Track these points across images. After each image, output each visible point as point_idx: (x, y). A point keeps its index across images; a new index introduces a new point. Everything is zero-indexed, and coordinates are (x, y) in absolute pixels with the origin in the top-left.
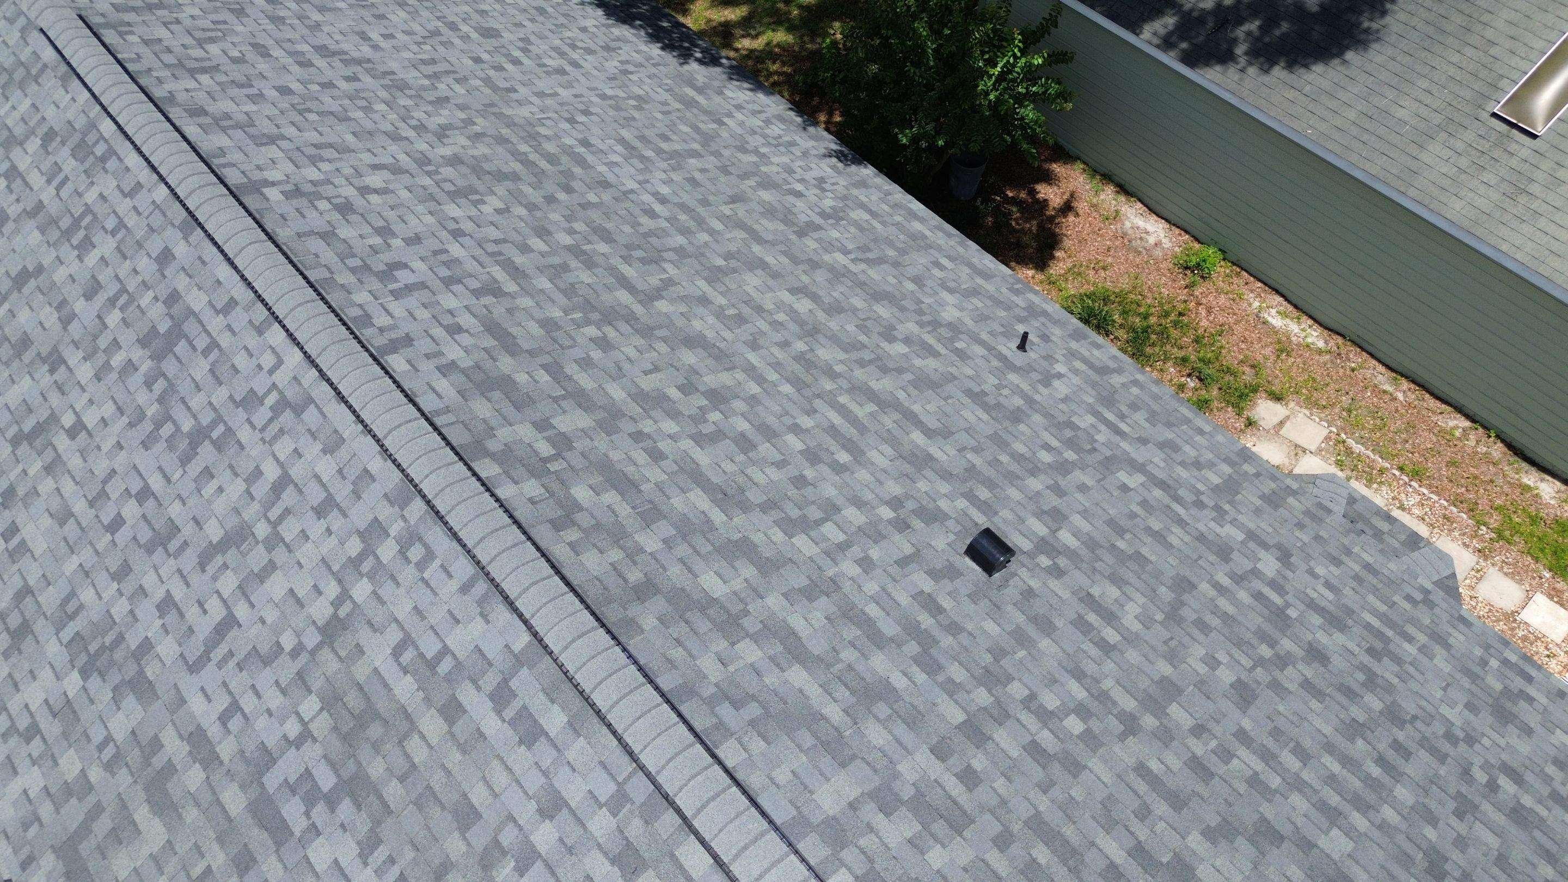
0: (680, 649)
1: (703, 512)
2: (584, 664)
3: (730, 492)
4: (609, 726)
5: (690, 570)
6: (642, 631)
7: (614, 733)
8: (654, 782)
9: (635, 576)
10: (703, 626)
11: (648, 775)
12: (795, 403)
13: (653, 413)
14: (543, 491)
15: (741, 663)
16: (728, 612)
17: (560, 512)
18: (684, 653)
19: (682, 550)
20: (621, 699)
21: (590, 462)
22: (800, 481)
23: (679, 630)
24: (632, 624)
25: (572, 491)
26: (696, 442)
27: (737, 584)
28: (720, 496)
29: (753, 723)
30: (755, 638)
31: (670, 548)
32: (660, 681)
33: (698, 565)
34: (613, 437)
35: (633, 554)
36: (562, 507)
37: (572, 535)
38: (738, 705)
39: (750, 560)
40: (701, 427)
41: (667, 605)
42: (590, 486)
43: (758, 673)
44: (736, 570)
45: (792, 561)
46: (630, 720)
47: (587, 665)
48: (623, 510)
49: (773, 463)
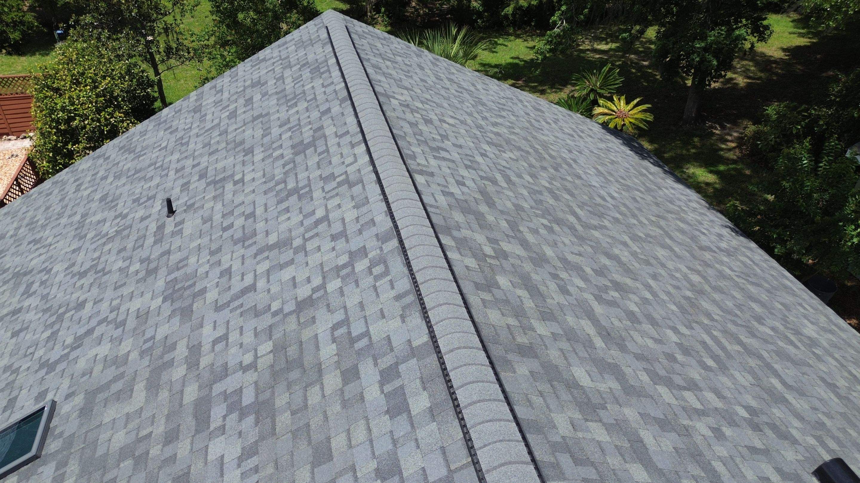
0: (541, 399)
2: (461, 366)
3: (613, 334)
4: (461, 419)
5: (566, 359)
6: (515, 372)
7: (463, 426)
8: (482, 479)
9: (522, 339)
10: (565, 396)
11: (479, 471)
12: (678, 317)
13: (570, 272)
14: (477, 267)
15: (589, 436)
16: (589, 399)
17: (483, 282)
18: (543, 403)
19: (565, 345)
20: (479, 401)
21: (516, 271)
22: (671, 358)
23: (545, 387)
24: (510, 366)
25: (497, 277)
26: (596, 298)
27: (603, 387)
28: (604, 333)
30: (608, 428)
31: (556, 340)
32: (516, 408)
33: (573, 359)
34: (537, 268)
35: (527, 329)
36: (486, 281)
37: (487, 297)
38: (577, 462)
39: (617, 379)
40: (602, 294)
41: (540, 368)
42: (511, 281)
43: (603, 451)
44: (603, 378)
45: (652, 398)
46: (481, 420)
47: (463, 369)
48: (529, 304)
49: (652, 338)
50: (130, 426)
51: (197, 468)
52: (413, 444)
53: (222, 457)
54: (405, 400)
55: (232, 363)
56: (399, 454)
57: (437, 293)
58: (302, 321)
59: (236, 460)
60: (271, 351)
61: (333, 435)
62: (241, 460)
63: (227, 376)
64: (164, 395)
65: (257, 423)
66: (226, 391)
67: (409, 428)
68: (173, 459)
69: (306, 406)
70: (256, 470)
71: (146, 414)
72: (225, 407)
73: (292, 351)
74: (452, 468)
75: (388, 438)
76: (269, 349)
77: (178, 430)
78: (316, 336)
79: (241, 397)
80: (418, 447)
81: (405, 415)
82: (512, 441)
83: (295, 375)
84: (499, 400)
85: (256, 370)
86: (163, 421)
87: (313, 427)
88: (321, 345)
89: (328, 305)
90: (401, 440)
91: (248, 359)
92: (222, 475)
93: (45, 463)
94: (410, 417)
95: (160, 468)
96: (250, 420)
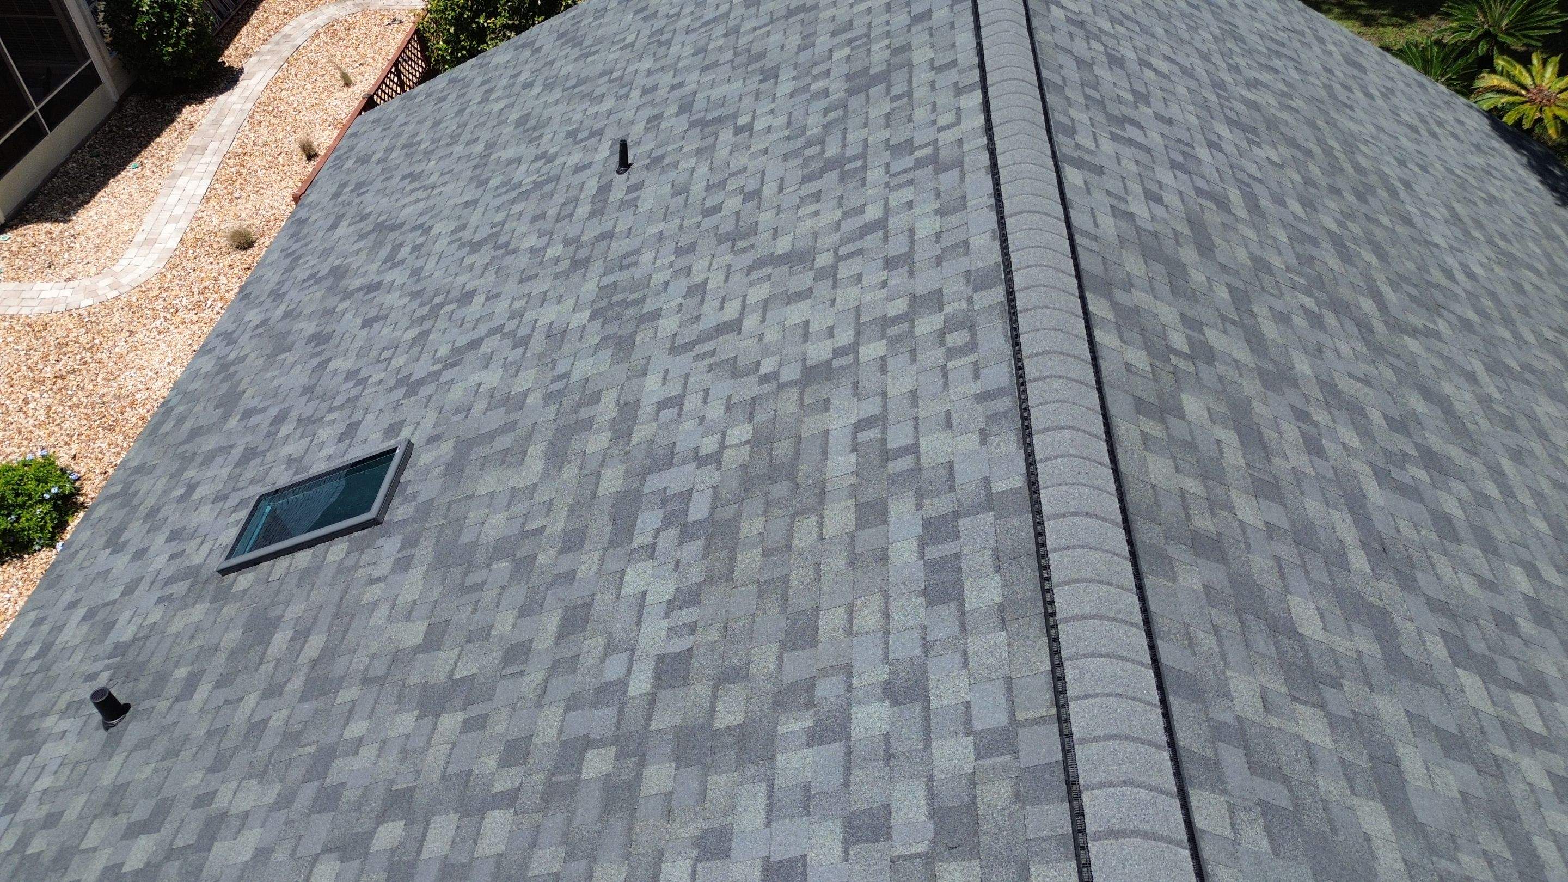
0: (1214, 639)
1: (1341, 541)
2: (1074, 547)
3: (1392, 550)
4: (1054, 641)
5: (1283, 577)
6: (1174, 580)
7: (1055, 652)
8: (1067, 751)
9: (1204, 523)
10: (1262, 644)
11: (1066, 735)
12: (1545, 547)
13: (1336, 412)
14: (1148, 368)
15: (1292, 728)
16: (1310, 662)
17: (1154, 401)
18: (1215, 647)
19: (1286, 551)
20: (1094, 617)
21: (1224, 391)
22: (1506, 622)
23: (1227, 621)
24: (1167, 566)
25: (1183, 396)
26: (1376, 474)
27: (1344, 646)
28: (1375, 545)
29: (1266, 808)
30: (1335, 723)
31: (1271, 537)
32: (1161, 645)
33: (1296, 580)
34: (1269, 393)
35: (1217, 504)
36: (1160, 397)
37: (1154, 429)
38: (1255, 767)
39: (1379, 638)
40: (1392, 468)
41: (1226, 583)
42: (1209, 409)
43: (1312, 760)
44: (1350, 630)
45: (1443, 691)
46: (1090, 650)
47: (1077, 552)
48: (1234, 458)
49: (1475, 575)
50: (515, 509)
51: (605, 599)
52: (958, 657)
53: (644, 594)
54: (960, 580)
55: (682, 447)
56: (931, 668)
57: (1058, 405)
58: (807, 401)
59: (664, 605)
60: (748, 442)
61: (823, 606)
62: (671, 607)
63: (671, 465)
64: (570, 473)
65: (706, 553)
66: (666, 489)
67: (956, 629)
68: (569, 577)
69: (789, 548)
70: (693, 628)
71: (541, 497)
72: (661, 516)
73: (783, 449)
74: (1020, 717)
75: (916, 634)
76: (745, 438)
77: (584, 535)
78: (827, 432)
79: (688, 505)
80: (966, 666)
81: (953, 606)
82: (1139, 700)
83: (779, 490)
84: (1131, 624)
85: (719, 467)
86: (564, 514)
87: (794, 584)
88: (832, 452)
89: (856, 385)
90: (938, 646)
91: (709, 445)
92: (639, 623)
93: (387, 535)
94: (962, 612)
95: (549, 586)
96: (697, 545)
